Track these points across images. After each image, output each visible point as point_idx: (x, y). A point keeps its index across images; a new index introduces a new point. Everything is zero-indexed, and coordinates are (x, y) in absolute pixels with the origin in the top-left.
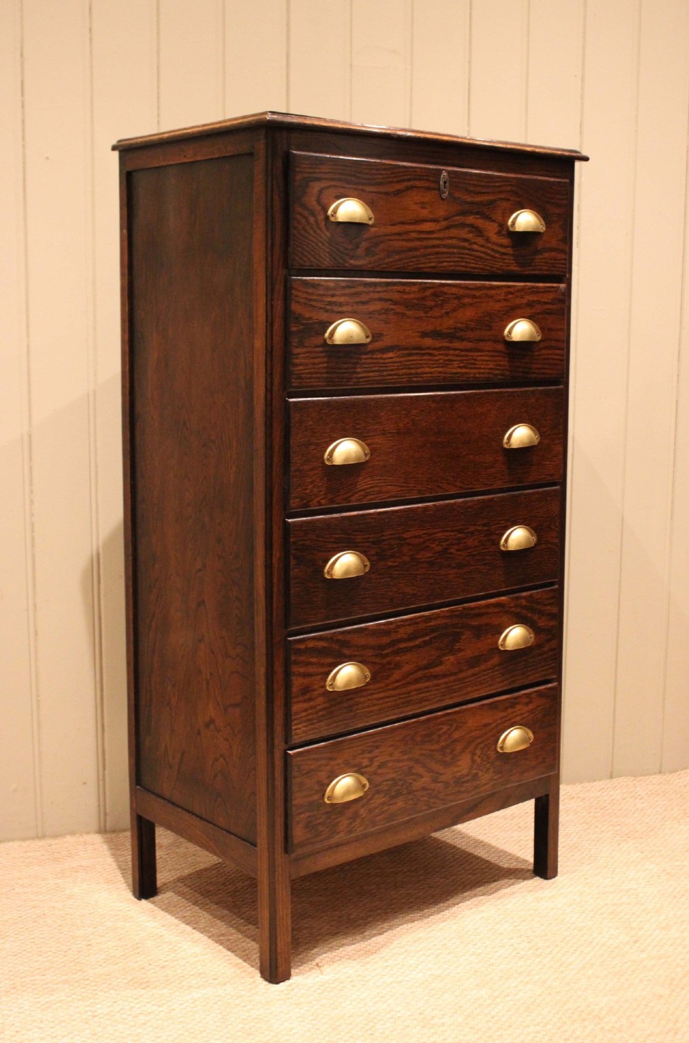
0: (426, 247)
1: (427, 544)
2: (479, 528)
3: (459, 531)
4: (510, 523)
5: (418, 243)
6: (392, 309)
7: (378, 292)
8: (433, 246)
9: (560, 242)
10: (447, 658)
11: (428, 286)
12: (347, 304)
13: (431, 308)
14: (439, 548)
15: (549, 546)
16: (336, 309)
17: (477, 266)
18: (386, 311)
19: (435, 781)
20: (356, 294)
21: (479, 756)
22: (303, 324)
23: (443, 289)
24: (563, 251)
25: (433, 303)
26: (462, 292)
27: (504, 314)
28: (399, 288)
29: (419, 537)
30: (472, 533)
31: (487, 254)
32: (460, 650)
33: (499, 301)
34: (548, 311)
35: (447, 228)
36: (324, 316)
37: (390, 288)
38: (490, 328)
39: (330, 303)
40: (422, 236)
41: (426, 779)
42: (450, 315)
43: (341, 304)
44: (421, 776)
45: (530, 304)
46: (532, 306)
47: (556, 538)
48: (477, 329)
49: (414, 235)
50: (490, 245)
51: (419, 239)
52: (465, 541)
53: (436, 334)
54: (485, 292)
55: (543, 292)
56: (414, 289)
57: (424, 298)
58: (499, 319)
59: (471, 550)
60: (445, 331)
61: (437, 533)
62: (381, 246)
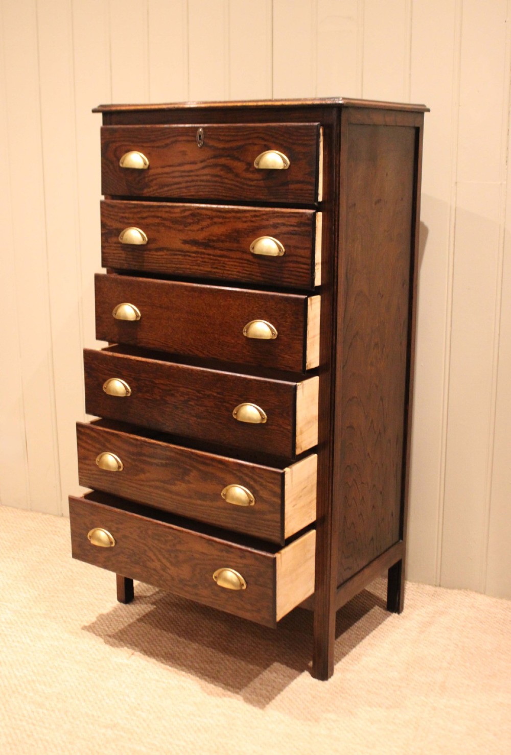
0: (187, 182)
1: (172, 392)
2: (215, 394)
3: (198, 391)
4: (240, 399)
5: (180, 179)
6: (162, 223)
7: (153, 212)
8: (193, 181)
9: (306, 176)
10: (180, 483)
11: (187, 208)
12: (133, 218)
13: (190, 224)
14: (182, 399)
15: (282, 429)
16: (126, 221)
17: (228, 195)
18: (159, 224)
19: (164, 570)
20: (138, 212)
21: (199, 573)
22: (107, 229)
23: (198, 211)
24: (309, 183)
25: (192, 221)
26: (214, 214)
27: (250, 232)
28: (167, 209)
29: (166, 385)
30: (209, 396)
31: (237, 186)
32: (189, 482)
33: (245, 222)
34: (294, 232)
35: (204, 168)
36: (119, 225)
37: (160, 209)
38: (238, 242)
39: (122, 217)
40: (183, 174)
41: (157, 565)
42: (204, 229)
43: (128, 218)
44: (153, 561)
45: (275, 226)
46: (277, 227)
47: (289, 425)
48: (226, 241)
49: (176, 174)
50: (239, 179)
51: (182, 176)
52: (202, 400)
53: (195, 243)
54: (233, 214)
55: (288, 217)
56: (178, 210)
57: (184, 217)
58: (246, 236)
59: (208, 408)
60: (200, 241)
61: (178, 387)
62: (154, 182)
